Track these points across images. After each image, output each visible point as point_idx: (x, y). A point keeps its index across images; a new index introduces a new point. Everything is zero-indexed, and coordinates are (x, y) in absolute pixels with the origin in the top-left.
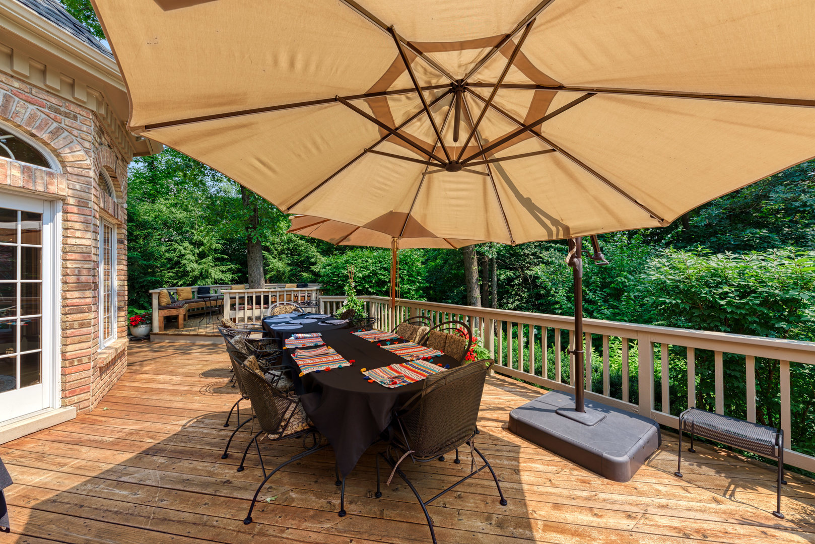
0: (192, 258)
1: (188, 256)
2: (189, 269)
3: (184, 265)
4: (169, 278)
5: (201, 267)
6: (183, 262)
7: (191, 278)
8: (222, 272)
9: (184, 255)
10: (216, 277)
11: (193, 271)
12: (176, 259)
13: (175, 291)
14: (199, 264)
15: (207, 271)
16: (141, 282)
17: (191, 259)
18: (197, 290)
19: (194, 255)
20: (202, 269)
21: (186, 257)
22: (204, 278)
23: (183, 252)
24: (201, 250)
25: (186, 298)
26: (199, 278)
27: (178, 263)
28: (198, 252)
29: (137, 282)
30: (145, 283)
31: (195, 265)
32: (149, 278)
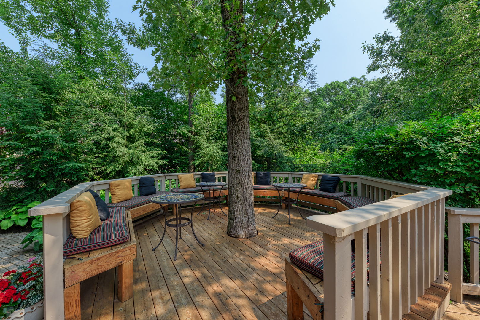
0: (123, 141)
1: (117, 138)
2: (119, 153)
3: (113, 148)
4: (96, 164)
5: (132, 151)
6: (112, 145)
7: (120, 164)
8: (152, 157)
9: (113, 138)
10: (147, 163)
11: (123, 156)
12: (103, 142)
13: (107, 187)
14: (130, 149)
15: (138, 157)
16: (63, 170)
17: (121, 142)
18: (138, 182)
19: (123, 138)
20: (133, 154)
21: (115, 139)
22: (134, 164)
23: (112, 133)
24: (131, 132)
25: (124, 198)
26: (129, 164)
27: (107, 146)
28: (128, 134)
29: (57, 169)
30: (67, 171)
31: (125, 150)
32: (71, 165)
